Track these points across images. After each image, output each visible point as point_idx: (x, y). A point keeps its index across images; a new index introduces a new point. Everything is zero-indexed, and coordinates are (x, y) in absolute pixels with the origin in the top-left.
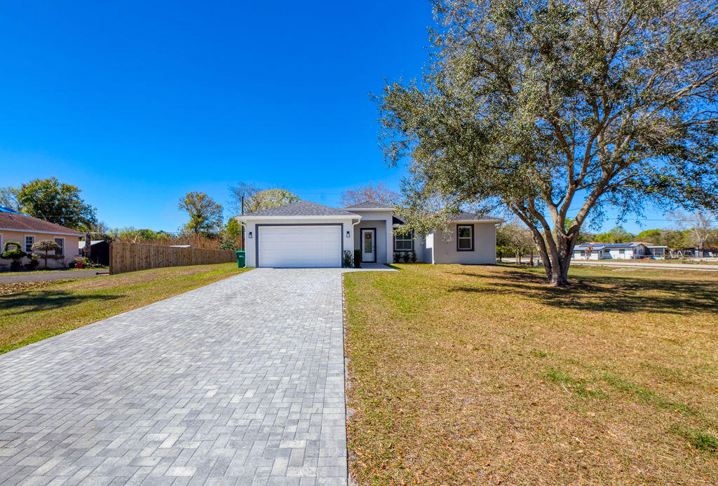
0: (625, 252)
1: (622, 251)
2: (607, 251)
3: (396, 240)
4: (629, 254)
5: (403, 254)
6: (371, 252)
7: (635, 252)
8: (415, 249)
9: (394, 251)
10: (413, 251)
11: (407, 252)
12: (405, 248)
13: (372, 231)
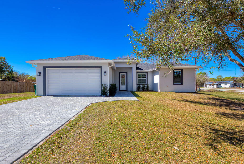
0: (227, 85)
1: (226, 84)
2: (220, 84)
3: (138, 79)
4: (228, 86)
5: (142, 86)
6: (124, 85)
7: (231, 85)
8: (148, 83)
9: (137, 84)
10: (147, 84)
11: (144, 85)
12: (143, 83)
13: (125, 74)
